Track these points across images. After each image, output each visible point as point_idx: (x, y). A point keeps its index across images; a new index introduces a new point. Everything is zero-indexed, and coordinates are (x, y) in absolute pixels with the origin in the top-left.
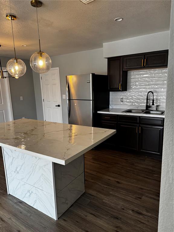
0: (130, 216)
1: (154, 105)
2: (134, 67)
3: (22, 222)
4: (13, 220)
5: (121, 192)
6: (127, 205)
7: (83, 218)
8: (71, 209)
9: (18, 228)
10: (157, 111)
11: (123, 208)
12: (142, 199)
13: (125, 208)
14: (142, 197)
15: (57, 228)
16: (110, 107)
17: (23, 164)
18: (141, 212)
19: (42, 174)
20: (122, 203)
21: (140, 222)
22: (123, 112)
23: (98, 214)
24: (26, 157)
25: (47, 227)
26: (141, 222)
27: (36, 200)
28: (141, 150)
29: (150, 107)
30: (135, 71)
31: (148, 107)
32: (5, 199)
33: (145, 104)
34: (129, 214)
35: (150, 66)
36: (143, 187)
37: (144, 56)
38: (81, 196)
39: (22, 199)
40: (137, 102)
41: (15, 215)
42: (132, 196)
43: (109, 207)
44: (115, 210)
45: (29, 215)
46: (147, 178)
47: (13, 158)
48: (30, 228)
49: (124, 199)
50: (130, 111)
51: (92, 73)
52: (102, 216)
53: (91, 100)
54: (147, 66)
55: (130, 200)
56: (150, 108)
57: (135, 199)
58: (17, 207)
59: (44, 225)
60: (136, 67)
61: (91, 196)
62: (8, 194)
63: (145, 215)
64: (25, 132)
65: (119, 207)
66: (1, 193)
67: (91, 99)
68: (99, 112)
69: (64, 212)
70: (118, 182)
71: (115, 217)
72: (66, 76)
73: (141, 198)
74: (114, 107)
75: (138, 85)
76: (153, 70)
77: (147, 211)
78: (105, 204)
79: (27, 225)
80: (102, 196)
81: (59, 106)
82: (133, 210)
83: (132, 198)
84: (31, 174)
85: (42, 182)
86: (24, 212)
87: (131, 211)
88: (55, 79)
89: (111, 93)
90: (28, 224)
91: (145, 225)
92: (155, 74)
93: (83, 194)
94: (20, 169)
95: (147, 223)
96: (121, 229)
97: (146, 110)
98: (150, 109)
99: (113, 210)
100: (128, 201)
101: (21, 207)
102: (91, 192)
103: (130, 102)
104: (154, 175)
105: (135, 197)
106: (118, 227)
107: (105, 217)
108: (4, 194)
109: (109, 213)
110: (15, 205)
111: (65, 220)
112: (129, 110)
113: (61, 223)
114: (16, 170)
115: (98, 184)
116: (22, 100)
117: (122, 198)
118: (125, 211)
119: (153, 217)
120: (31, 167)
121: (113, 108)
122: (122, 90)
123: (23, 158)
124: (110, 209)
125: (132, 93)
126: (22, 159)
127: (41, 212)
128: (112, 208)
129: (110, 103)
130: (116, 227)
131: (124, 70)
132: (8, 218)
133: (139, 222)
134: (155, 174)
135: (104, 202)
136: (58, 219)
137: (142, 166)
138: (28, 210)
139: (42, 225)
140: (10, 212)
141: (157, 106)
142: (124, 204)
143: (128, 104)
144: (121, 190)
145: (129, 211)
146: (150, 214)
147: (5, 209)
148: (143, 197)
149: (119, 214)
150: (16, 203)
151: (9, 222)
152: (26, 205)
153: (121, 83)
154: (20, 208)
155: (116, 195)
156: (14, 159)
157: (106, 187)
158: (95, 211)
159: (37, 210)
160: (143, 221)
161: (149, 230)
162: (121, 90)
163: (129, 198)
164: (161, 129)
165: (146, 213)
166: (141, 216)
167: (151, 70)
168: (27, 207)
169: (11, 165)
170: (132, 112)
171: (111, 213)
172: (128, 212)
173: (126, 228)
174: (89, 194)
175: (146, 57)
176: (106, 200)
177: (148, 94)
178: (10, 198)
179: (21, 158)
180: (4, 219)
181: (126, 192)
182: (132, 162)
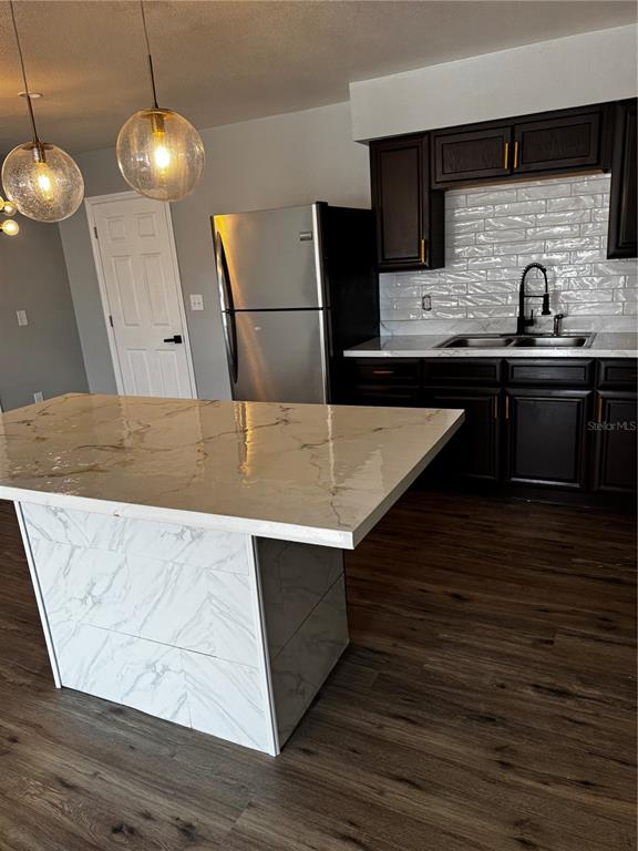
0: (531, 705)
1: (549, 313)
2: (475, 174)
3: (149, 780)
4: (108, 778)
5: (478, 631)
6: (512, 672)
7: (369, 736)
8: (316, 709)
9: (139, 803)
10: (558, 336)
11: (501, 682)
12: (555, 644)
13: (508, 684)
14: (554, 636)
15: (285, 782)
16: (383, 333)
17: (120, 567)
18: (567, 686)
19: (210, 596)
20: (493, 668)
21: (571, 721)
22: (440, 346)
23: (420, 713)
24: (131, 540)
25: (249, 784)
26: (576, 722)
27: (185, 695)
28: (514, 479)
29: (532, 322)
30: (474, 189)
31: (524, 322)
32: (51, 706)
33: (514, 314)
34: (528, 701)
35: (534, 166)
36: (546, 605)
37: (513, 128)
38: (340, 659)
39: (122, 699)
40: (485, 309)
41: (111, 761)
42: (518, 639)
43: (452, 687)
44: (477, 692)
45: (166, 751)
46: (554, 572)
47: (74, 549)
48: (187, 797)
49: (495, 651)
50: (460, 342)
51: (317, 203)
52: (436, 719)
53: (318, 309)
54: (522, 169)
55: (517, 653)
56: (532, 325)
57: (533, 645)
58: (111, 730)
59: (237, 780)
60: (482, 174)
61: (377, 655)
62: (58, 686)
63: (580, 697)
64: (116, 443)
65: (486, 681)
66: (29, 686)
67: (320, 305)
68: (348, 353)
69: (296, 723)
70: (456, 596)
71: (482, 717)
72: (212, 218)
73: (552, 642)
74: (399, 333)
75: (485, 244)
76: (539, 183)
77: (585, 683)
78: (432, 677)
79: (172, 788)
80: (415, 649)
81: (177, 339)
82: (536, 687)
83: (521, 644)
84: (159, 600)
85: (211, 624)
86: (146, 744)
87: (530, 688)
88: (154, 235)
89: (383, 277)
90: (171, 785)
91: (591, 730)
92: (546, 200)
93: (346, 650)
94: (108, 588)
95: (594, 722)
96: (514, 752)
97: (517, 334)
98: (531, 329)
99: (469, 694)
100: (509, 655)
101: (123, 727)
102: (372, 640)
103: (459, 309)
104: (574, 560)
105: (530, 639)
106: (503, 747)
107: (446, 721)
108: (40, 690)
109: (456, 705)
110: (99, 724)
111: (306, 751)
112: (455, 337)
113: (296, 763)
114: (89, 593)
115: (389, 612)
116: (26, 323)
117: (489, 651)
118: (511, 693)
119: (608, 698)
120: (158, 575)
121: (395, 333)
122: (430, 263)
123: (120, 543)
124: (456, 691)
125: (463, 275)
126: (114, 548)
127: (212, 736)
128: (463, 687)
129: (382, 318)
130: (498, 749)
131: (435, 187)
132: (86, 774)
133: (567, 722)
134: (575, 556)
135: (429, 673)
136: (281, 750)
137: (525, 533)
138: (157, 735)
139: (227, 780)
140: (88, 752)
141: (559, 317)
142: (500, 670)
143: (451, 316)
144: (478, 624)
145: (525, 691)
146: (597, 693)
147: (65, 744)
148: (558, 638)
149: (495, 704)
150: (99, 716)
151: (96, 787)
152: (143, 718)
153: (426, 236)
154: (122, 733)
155: (464, 641)
156: (77, 552)
157: (422, 620)
158: (407, 705)
159: (191, 730)
160: (582, 719)
161: (607, 743)
162: (427, 264)
163: (510, 648)
164: (583, 398)
165: (581, 688)
166: (569, 703)
167: (531, 183)
168: (148, 724)
169: (65, 575)
170: (470, 344)
171: (467, 705)
172: (522, 695)
173: (529, 747)
174: (367, 649)
175: (518, 135)
176: (433, 663)
177: (525, 274)
178: (71, 700)
179: (110, 546)
180: (75, 780)
181: (495, 627)
182: (486, 524)
